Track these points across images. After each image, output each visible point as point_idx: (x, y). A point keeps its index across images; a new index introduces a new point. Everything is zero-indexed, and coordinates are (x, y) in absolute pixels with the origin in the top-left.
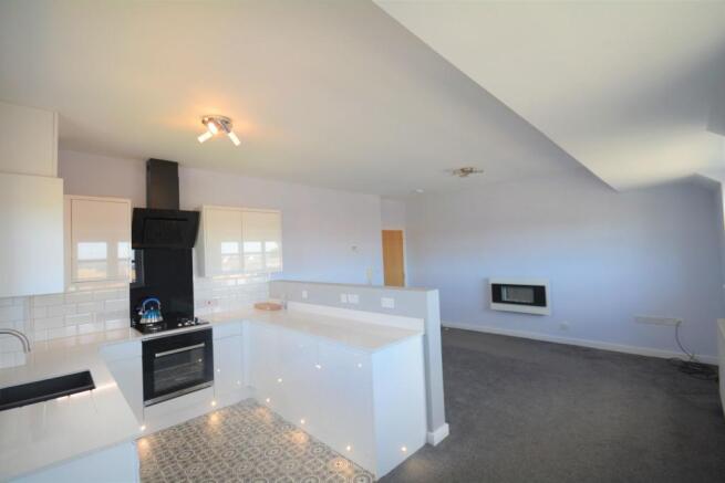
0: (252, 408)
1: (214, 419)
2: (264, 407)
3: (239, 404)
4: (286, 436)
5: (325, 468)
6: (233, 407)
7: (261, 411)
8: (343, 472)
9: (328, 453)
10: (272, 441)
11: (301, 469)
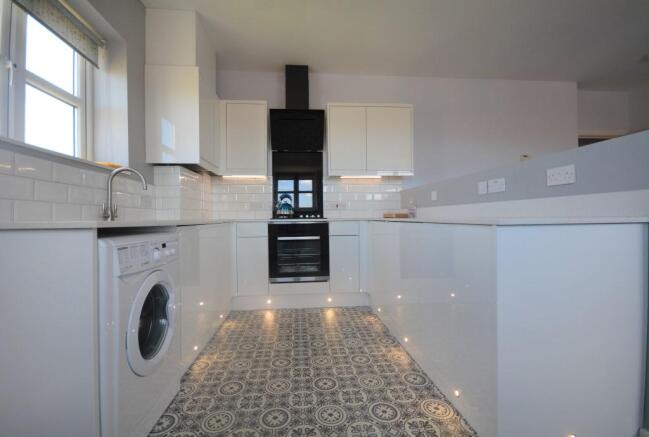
0: (364, 314)
1: (330, 314)
2: (376, 316)
3: (353, 308)
4: (384, 350)
5: (415, 405)
6: (347, 309)
7: (372, 319)
8: (440, 423)
9: (428, 389)
10: (366, 349)
11: (381, 391)
